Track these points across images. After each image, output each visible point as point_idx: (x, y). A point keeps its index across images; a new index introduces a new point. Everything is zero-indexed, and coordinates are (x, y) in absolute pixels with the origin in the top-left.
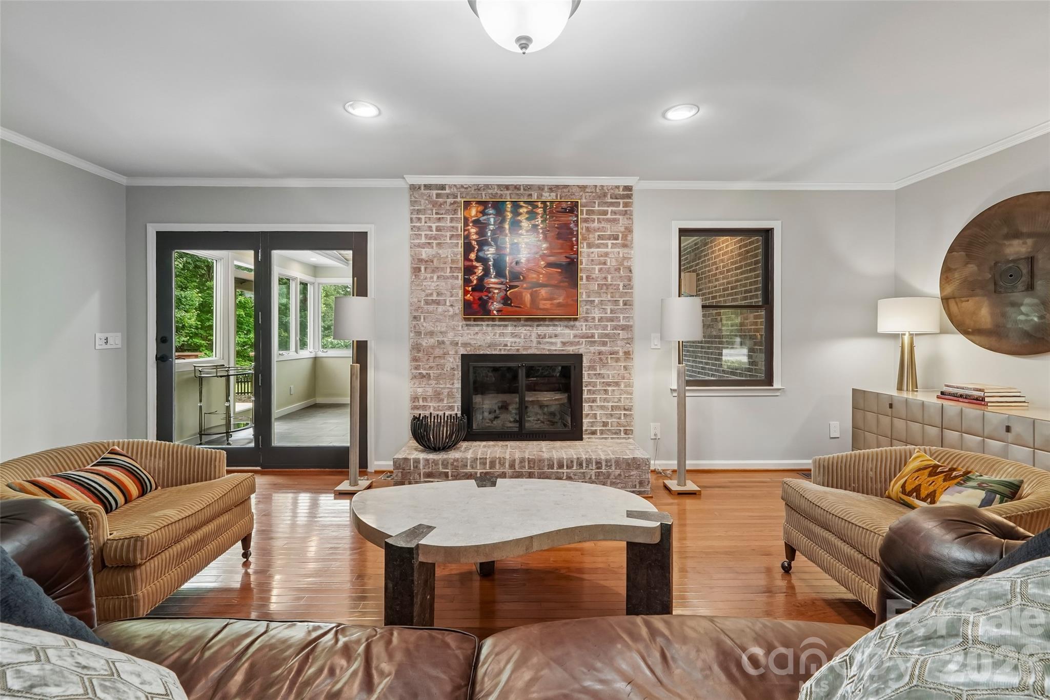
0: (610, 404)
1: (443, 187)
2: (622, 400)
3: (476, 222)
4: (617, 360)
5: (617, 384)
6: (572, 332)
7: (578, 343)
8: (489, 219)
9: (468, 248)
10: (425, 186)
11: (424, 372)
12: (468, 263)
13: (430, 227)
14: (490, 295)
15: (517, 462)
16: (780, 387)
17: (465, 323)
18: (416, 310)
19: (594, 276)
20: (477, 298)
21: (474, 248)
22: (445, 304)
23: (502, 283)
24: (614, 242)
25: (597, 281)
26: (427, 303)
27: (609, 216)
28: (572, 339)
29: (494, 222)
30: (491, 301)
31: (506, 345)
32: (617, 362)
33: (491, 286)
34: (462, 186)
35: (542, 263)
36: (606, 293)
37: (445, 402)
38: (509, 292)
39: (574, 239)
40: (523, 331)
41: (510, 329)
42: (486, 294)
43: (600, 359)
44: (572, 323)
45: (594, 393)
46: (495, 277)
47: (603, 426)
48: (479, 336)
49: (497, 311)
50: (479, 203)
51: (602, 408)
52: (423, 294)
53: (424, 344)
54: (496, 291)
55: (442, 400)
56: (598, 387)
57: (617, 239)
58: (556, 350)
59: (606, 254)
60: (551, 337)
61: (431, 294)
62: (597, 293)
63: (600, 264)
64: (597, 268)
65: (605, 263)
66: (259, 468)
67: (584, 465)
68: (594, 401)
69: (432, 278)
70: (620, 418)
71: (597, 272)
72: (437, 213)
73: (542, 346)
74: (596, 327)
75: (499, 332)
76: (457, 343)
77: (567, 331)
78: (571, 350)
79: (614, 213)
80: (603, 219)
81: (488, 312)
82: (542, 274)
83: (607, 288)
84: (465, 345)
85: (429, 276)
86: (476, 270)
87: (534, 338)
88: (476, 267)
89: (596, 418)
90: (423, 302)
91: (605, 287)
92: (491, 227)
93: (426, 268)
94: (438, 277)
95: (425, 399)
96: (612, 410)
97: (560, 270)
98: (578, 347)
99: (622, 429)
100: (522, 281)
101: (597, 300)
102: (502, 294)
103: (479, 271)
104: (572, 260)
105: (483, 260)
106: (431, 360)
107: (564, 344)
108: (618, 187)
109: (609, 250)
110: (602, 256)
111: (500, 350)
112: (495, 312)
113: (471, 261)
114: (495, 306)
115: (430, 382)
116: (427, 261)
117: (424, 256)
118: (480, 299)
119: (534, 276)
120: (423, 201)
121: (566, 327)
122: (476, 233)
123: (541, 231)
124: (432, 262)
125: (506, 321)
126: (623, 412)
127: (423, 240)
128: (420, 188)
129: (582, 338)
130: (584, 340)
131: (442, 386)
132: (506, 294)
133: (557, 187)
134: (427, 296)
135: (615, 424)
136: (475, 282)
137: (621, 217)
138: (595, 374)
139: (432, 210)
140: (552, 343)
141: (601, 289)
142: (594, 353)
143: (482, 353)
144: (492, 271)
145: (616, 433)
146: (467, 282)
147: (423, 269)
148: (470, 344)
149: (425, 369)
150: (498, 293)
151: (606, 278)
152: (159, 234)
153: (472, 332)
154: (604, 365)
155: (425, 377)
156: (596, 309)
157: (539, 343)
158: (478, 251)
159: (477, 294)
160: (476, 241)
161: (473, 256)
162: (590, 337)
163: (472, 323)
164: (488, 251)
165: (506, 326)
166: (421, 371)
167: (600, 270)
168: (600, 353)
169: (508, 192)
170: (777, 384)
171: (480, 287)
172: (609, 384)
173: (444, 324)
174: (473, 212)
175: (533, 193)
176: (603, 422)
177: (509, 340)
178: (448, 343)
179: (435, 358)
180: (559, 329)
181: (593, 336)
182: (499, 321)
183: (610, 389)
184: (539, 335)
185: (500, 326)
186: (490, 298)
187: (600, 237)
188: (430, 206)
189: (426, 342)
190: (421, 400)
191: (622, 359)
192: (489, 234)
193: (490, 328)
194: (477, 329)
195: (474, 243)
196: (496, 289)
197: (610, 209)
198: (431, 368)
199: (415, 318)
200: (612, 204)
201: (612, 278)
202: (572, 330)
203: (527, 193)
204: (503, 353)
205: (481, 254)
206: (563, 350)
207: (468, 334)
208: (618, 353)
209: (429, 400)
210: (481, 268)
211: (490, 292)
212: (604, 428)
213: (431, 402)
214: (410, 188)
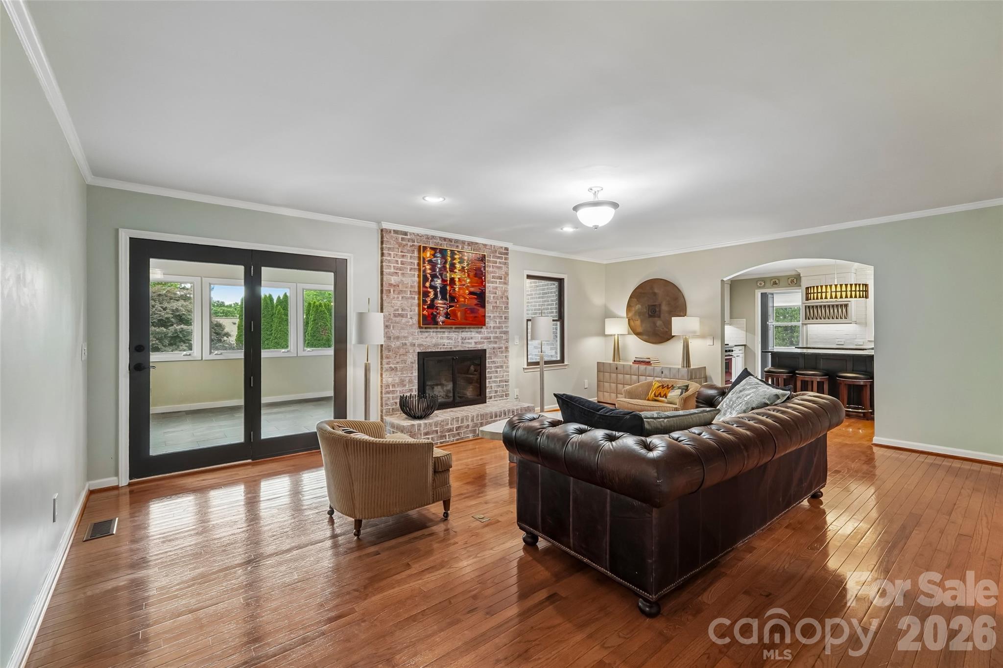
0: (499, 379)
1: (406, 234)
2: (504, 376)
3: (430, 262)
4: (502, 352)
5: (502, 367)
6: (480, 336)
7: (483, 343)
8: (437, 260)
9: (425, 279)
10: (394, 231)
11: (393, 366)
12: (425, 289)
13: (397, 261)
14: (438, 311)
15: (475, 417)
16: (567, 364)
17: (419, 330)
18: (388, 321)
19: (490, 301)
20: (430, 313)
21: (429, 279)
22: (407, 317)
23: (445, 304)
24: (500, 280)
25: (492, 304)
26: (395, 316)
27: (498, 265)
28: (480, 340)
29: (441, 263)
30: (438, 315)
31: (444, 345)
32: (502, 353)
33: (439, 305)
34: (418, 235)
35: (467, 291)
36: (496, 312)
37: (407, 387)
38: (449, 310)
39: (483, 278)
40: (453, 335)
41: (446, 334)
42: (436, 310)
43: (494, 352)
44: (480, 330)
45: (491, 373)
46: (441, 300)
47: (496, 393)
48: (428, 339)
49: (442, 322)
50: (432, 248)
51: (495, 382)
52: (392, 309)
53: (393, 346)
54: (441, 309)
55: (405, 386)
56: (493, 370)
57: (501, 279)
58: (471, 347)
59: (496, 288)
60: (469, 339)
61: (398, 310)
62: (492, 311)
63: (493, 294)
64: (492, 295)
65: (496, 294)
66: (249, 461)
67: (507, 414)
68: (491, 378)
69: (398, 298)
70: (503, 387)
71: (492, 298)
72: (401, 252)
73: (464, 345)
74: (491, 332)
75: (440, 336)
76: (414, 345)
77: (477, 335)
78: (479, 347)
79: (500, 263)
80: (495, 266)
81: (437, 323)
82: (467, 299)
83: (497, 309)
84: (420, 345)
85: (396, 296)
86: (429, 294)
87: (460, 338)
88: (430, 292)
89: (492, 389)
90: (392, 315)
91: (496, 308)
92: (439, 266)
93: (394, 291)
94: (402, 298)
95: (394, 386)
96: (500, 383)
97: (476, 297)
98: (483, 345)
99: (504, 393)
100: (456, 302)
101: (492, 315)
102: (445, 311)
103: (432, 295)
104: (482, 290)
105: (434, 288)
106: (398, 357)
107: (476, 343)
108: (502, 247)
109: (498, 285)
110: (494, 289)
111: (441, 348)
112: (441, 323)
113: (427, 287)
114: (441, 319)
115: (397, 373)
116: (395, 286)
117: (393, 282)
118: (432, 314)
119: (463, 300)
120: (392, 242)
121: (477, 332)
122: (430, 269)
123: (466, 271)
124: (398, 286)
125: (444, 329)
126: (504, 384)
127: (392, 270)
128: (390, 232)
129: (485, 339)
130: (486, 340)
131: (405, 376)
132: (447, 311)
133: (472, 243)
134: (395, 311)
135: (501, 391)
136: (429, 302)
137: (503, 266)
138: (491, 362)
139: (398, 249)
140: (469, 343)
141: (494, 309)
142: (491, 348)
143: (430, 351)
144: (439, 295)
145: (501, 397)
146: (425, 302)
147: (392, 291)
148: (422, 345)
149: (394, 364)
150: (442, 310)
151: (496, 302)
152: (133, 241)
153: (424, 337)
154: (496, 356)
155: (393, 369)
156: (492, 322)
157: (462, 343)
158: (431, 281)
159: (430, 311)
160: (430, 275)
161: (428, 284)
162: (488, 339)
163: (424, 330)
164: (437, 281)
165: (444, 332)
166: (391, 365)
167: (494, 297)
168: (494, 348)
169: (445, 243)
170: (566, 363)
171: (432, 306)
172: (498, 367)
173: (406, 331)
174: (428, 254)
175: (459, 245)
176: (495, 391)
177: (446, 341)
178: (408, 344)
179: (400, 355)
180: (473, 334)
181: (490, 338)
182: (440, 329)
183: (498, 370)
184: (463, 338)
185: (440, 332)
186: (438, 314)
187: (493, 277)
188: (397, 246)
189: (394, 344)
190: (391, 387)
191: (504, 352)
192: (437, 270)
193: (435, 334)
194: (427, 334)
195: (429, 276)
196: (441, 307)
197: (498, 260)
198: (398, 363)
199: (387, 327)
200: (499, 258)
201: (499, 302)
202: (480, 334)
203: (456, 244)
204: (442, 350)
205: (433, 283)
206: (475, 347)
207: (421, 338)
208: (502, 348)
209: (396, 386)
210: (432, 293)
211: (438, 310)
212: (495, 394)
213: (398, 388)
214: (382, 230)
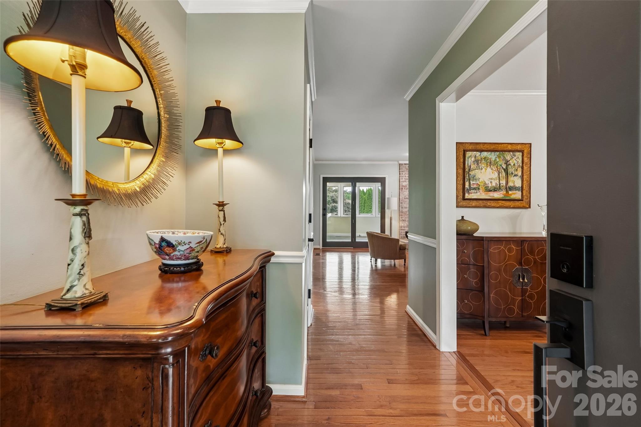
10: (405, 164)
11: (404, 219)
13: (406, 176)
26: (405, 198)
52: (404, 196)
53: (404, 211)
61: (406, 196)
66: (352, 248)
85: (405, 191)
90: (403, 198)
93: (404, 188)
95: (404, 227)
106: (406, 215)
115: (406, 222)
117: (404, 185)
120: (404, 168)
127: (404, 180)
128: (403, 165)
147: (403, 189)
149: (404, 218)
152: (323, 178)
155: (404, 220)
166: (403, 219)
188: (406, 170)
190: (403, 227)
198: (406, 218)
209: (405, 227)
214: (399, 164)
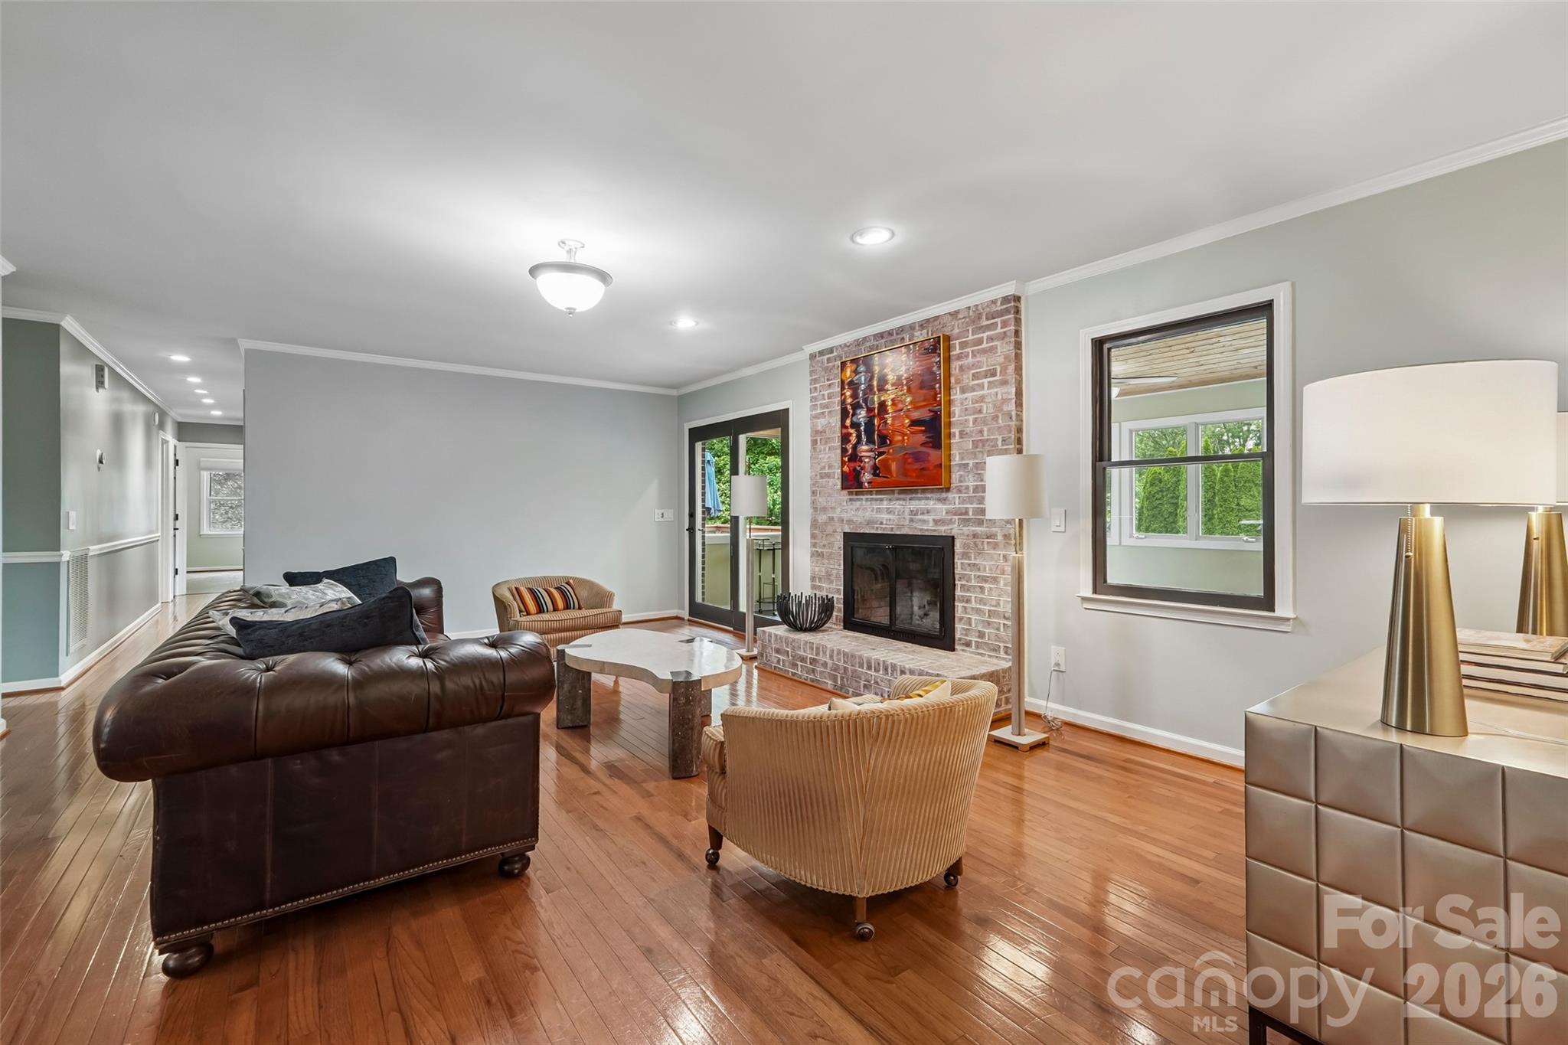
0: (987, 608)
1: (831, 351)
2: (1002, 603)
3: (851, 383)
4: (995, 546)
5: (995, 580)
6: (945, 507)
7: (951, 522)
8: (860, 378)
9: (844, 414)
10: (819, 352)
11: (820, 550)
12: (845, 431)
13: (823, 395)
14: (862, 465)
17: (849, 497)
18: (814, 485)
19: (968, 430)
20: (852, 469)
21: (849, 412)
22: (834, 478)
23: (871, 451)
24: (991, 379)
25: (971, 436)
26: (821, 476)
27: (985, 345)
28: (943, 516)
29: (865, 380)
30: (863, 472)
31: (881, 523)
32: (994, 549)
33: (863, 454)
34: (845, 345)
35: (907, 421)
36: (982, 452)
37: (834, 584)
38: (877, 460)
39: (937, 385)
40: (897, 505)
41: (885, 505)
42: (858, 463)
43: (975, 544)
44: (944, 495)
45: (968, 590)
46: (866, 444)
47: (979, 637)
48: (860, 513)
49: (869, 483)
50: (852, 361)
51: (978, 611)
52: (819, 467)
53: (820, 521)
54: (867, 460)
55: (831, 582)
56: (973, 583)
57: (994, 375)
58: (927, 530)
59: (982, 399)
60: (922, 514)
61: (823, 467)
62: (972, 452)
63: (974, 414)
64: (971, 418)
65: (980, 411)
66: (732, 629)
68: (968, 601)
69: (825, 450)
70: (998, 629)
71: (971, 425)
72: (828, 380)
73: (914, 525)
74: (970, 500)
75: (875, 507)
76: (843, 520)
77: (939, 506)
78: (943, 530)
79: (991, 339)
80: (979, 351)
81: (860, 485)
82: (906, 435)
83: (983, 446)
84: (850, 522)
85: (822, 448)
86: (851, 438)
87: (907, 511)
88: (851, 434)
89: (970, 625)
90: (818, 476)
91: (980, 445)
92: (863, 387)
93: (820, 440)
94: (829, 448)
95: (819, 579)
96: (990, 616)
97: (923, 428)
98: (950, 527)
99: (1001, 645)
100: (889, 445)
101: (971, 463)
102: (872, 463)
103: (853, 439)
104: (936, 412)
105: (855, 425)
106: (825, 537)
107: (936, 522)
108: (994, 302)
109: (985, 392)
110: (977, 402)
111: (877, 528)
112: (866, 484)
113: (847, 427)
114: (867, 477)
115: (824, 561)
116: (821, 432)
117: (820, 427)
118: (855, 469)
119: (900, 438)
120: (818, 369)
121: (939, 500)
122: (851, 396)
123: (905, 382)
124: (825, 432)
125: (882, 494)
126: (1002, 621)
128: (816, 355)
129: (955, 514)
130: (957, 517)
131: (832, 566)
132: (875, 464)
133: (928, 321)
134: (821, 469)
135: (993, 637)
136: (850, 451)
137: (998, 343)
138: (969, 565)
139: (824, 377)
140: (924, 521)
141: (977, 447)
142: (968, 536)
143: (861, 531)
144: (863, 436)
145: (994, 650)
146: (844, 451)
148: (852, 521)
149: (820, 548)
150: (868, 462)
151: (981, 432)
152: (690, 431)
153: (854, 508)
154: (980, 553)
155: (819, 555)
156: (970, 476)
157: (911, 520)
158: (853, 415)
159: (852, 465)
160: (851, 405)
161: (848, 422)
162: (961, 514)
163: (854, 497)
164: (860, 414)
165: (882, 500)
166: (818, 549)
167: (975, 420)
168: (975, 536)
169: (883, 341)
171: (854, 457)
172: (985, 579)
173: (833, 499)
174: (848, 372)
175: (904, 335)
176: (979, 631)
177: (885, 516)
178: (836, 519)
179: (827, 535)
180: (932, 502)
181: (966, 513)
182: (876, 494)
183: (986, 586)
184: (912, 511)
185: (877, 500)
186: (862, 469)
187: (975, 377)
188: (822, 373)
189: (822, 518)
191: (1001, 546)
192: (861, 395)
193: (869, 503)
194: (858, 504)
195: (849, 407)
196: (867, 457)
197: (985, 335)
198: (824, 546)
199: (814, 493)
200: (988, 328)
201: (989, 430)
202: (944, 504)
203: (900, 336)
204: (880, 532)
205: (854, 419)
206: (935, 530)
207: (851, 510)
208: (996, 535)
209: (823, 580)
210: (854, 435)
211: (861, 462)
212: (980, 640)
213: (824, 583)
214: (810, 357)
